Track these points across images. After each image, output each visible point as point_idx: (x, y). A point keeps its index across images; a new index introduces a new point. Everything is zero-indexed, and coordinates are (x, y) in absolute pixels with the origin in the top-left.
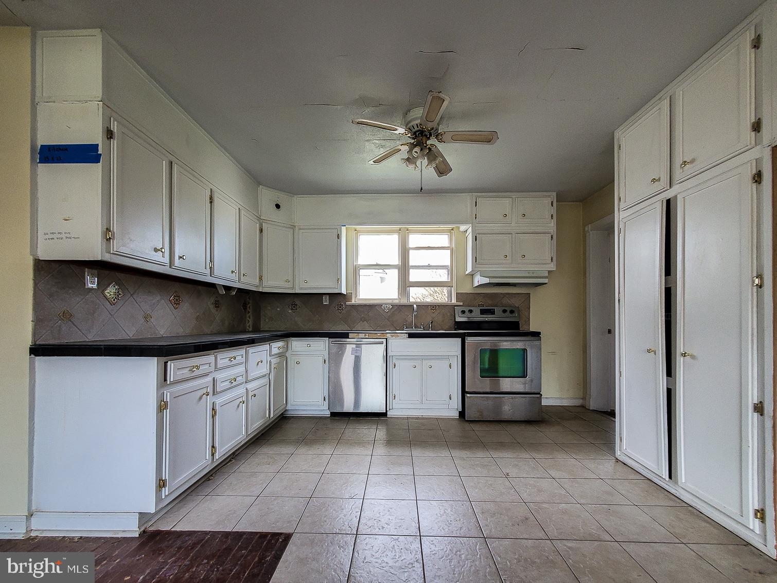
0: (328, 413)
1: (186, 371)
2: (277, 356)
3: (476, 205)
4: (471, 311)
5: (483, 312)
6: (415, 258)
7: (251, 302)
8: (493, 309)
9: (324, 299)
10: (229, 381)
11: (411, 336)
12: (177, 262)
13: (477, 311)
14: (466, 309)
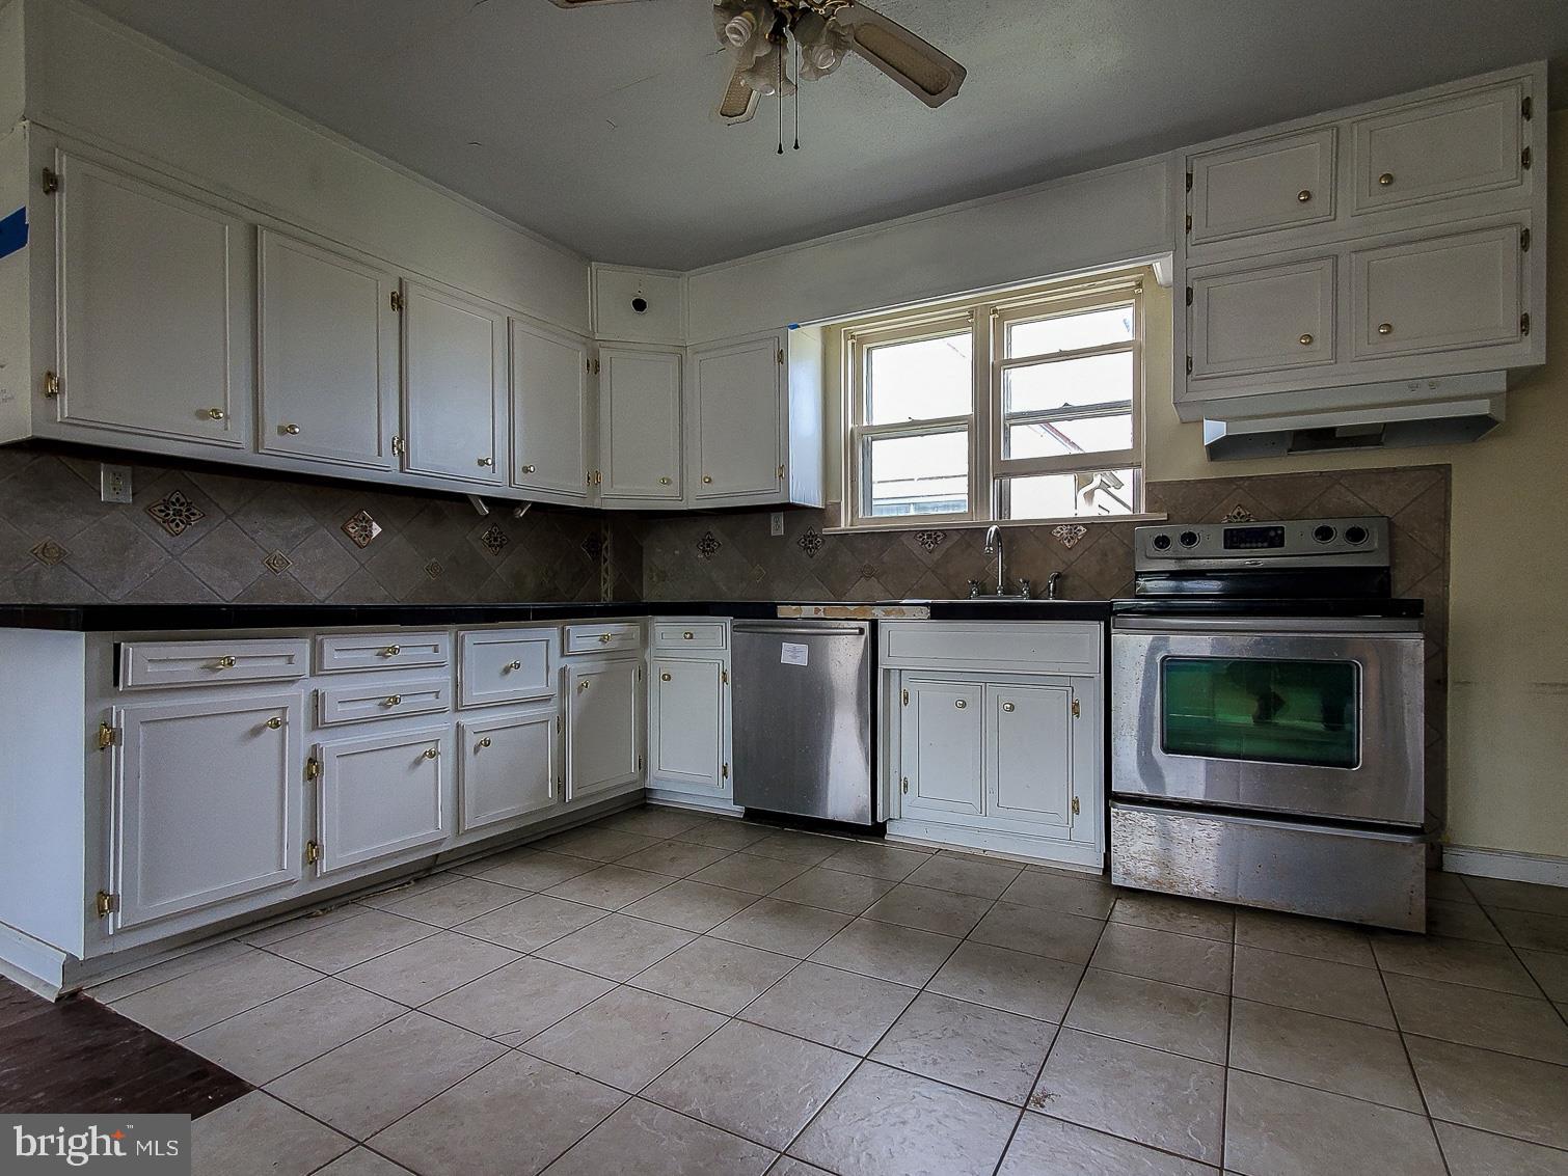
0: (738, 811)
1: (192, 667)
2: (605, 656)
3: (1189, 186)
4: (1189, 539)
5: (1234, 539)
6: (1024, 390)
7: (609, 535)
8: (1276, 529)
9: (773, 524)
10: (379, 701)
11: (939, 613)
12: (271, 439)
13: (1211, 538)
14: (1174, 532)
